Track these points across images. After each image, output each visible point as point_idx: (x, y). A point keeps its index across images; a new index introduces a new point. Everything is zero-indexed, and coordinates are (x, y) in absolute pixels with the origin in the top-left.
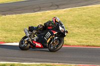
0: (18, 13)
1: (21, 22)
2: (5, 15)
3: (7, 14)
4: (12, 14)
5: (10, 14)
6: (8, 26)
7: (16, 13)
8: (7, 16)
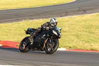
0: (45, 18)
2: (32, 19)
3: (34, 18)
4: (39, 18)
5: (37, 19)
8: (34, 20)
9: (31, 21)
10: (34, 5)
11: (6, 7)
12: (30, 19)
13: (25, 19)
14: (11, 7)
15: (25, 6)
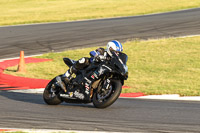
0: (172, 35)
1: (178, 53)
2: (146, 38)
3: (151, 37)
4: (160, 37)
5: (155, 37)
6: (151, 61)
7: (167, 36)
8: (150, 40)
9: (143, 42)
10: (150, 10)
11: (93, 14)
12: (141, 38)
13: (131, 39)
14: (102, 14)
15: (131, 12)
